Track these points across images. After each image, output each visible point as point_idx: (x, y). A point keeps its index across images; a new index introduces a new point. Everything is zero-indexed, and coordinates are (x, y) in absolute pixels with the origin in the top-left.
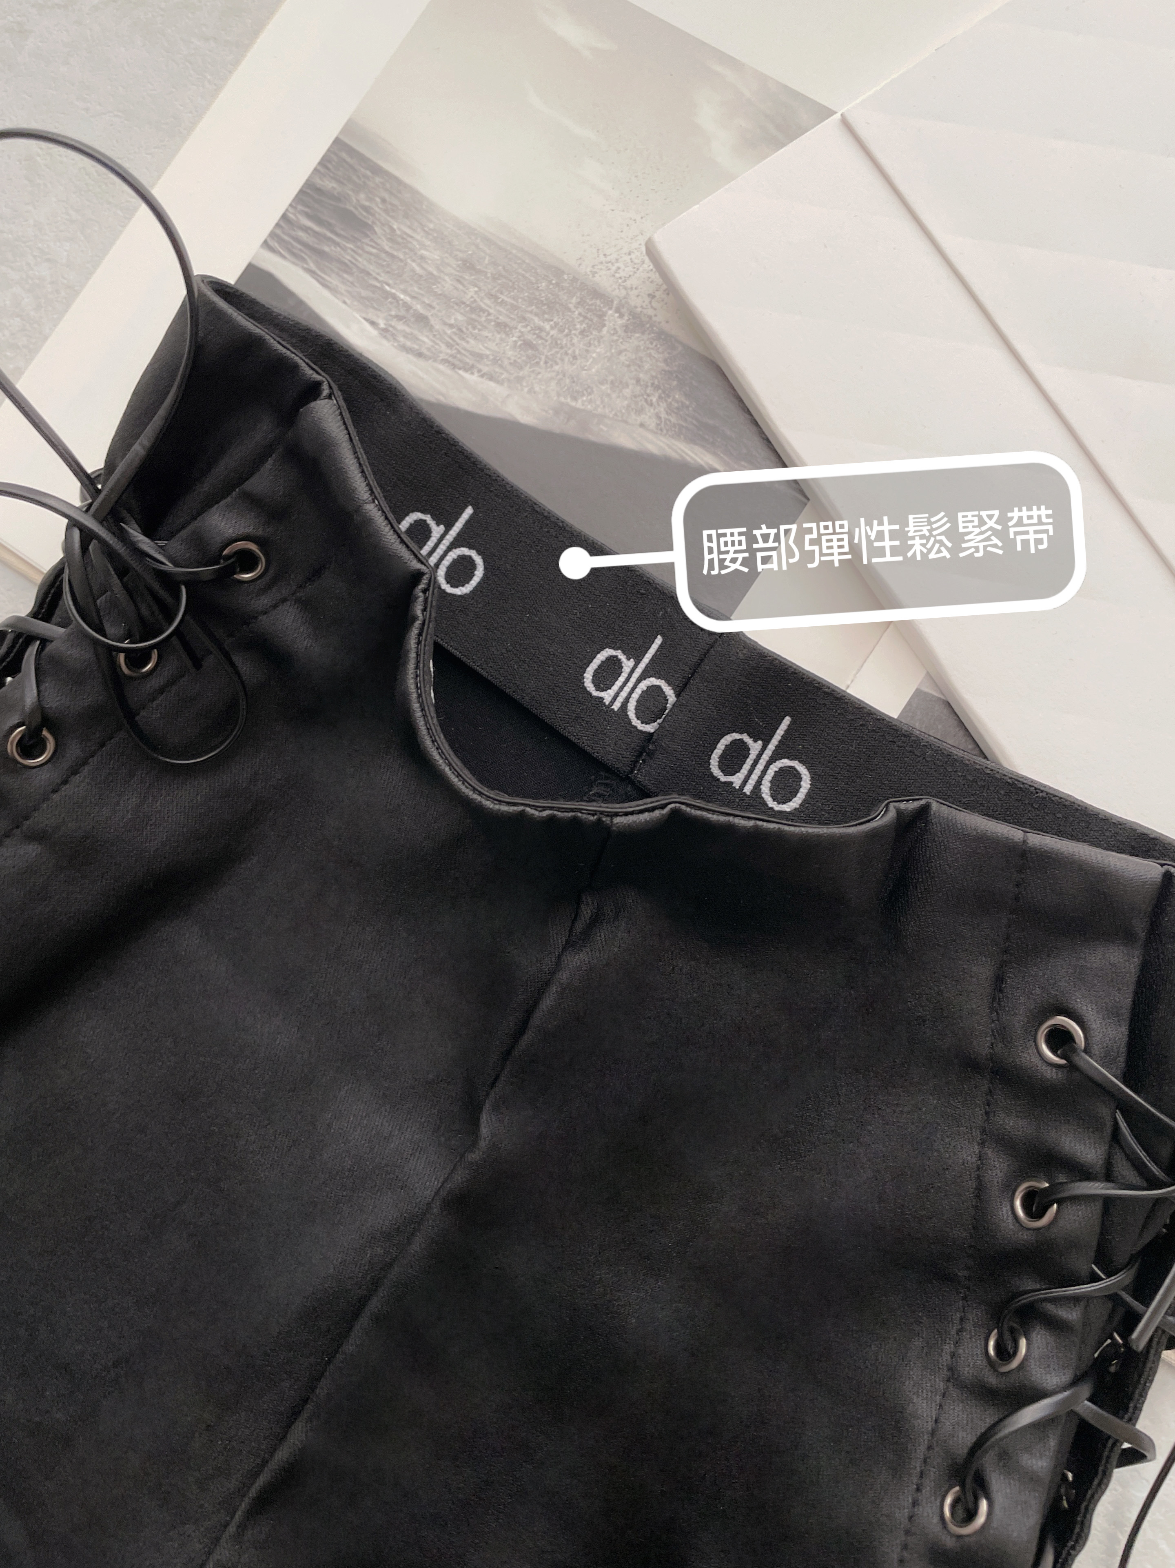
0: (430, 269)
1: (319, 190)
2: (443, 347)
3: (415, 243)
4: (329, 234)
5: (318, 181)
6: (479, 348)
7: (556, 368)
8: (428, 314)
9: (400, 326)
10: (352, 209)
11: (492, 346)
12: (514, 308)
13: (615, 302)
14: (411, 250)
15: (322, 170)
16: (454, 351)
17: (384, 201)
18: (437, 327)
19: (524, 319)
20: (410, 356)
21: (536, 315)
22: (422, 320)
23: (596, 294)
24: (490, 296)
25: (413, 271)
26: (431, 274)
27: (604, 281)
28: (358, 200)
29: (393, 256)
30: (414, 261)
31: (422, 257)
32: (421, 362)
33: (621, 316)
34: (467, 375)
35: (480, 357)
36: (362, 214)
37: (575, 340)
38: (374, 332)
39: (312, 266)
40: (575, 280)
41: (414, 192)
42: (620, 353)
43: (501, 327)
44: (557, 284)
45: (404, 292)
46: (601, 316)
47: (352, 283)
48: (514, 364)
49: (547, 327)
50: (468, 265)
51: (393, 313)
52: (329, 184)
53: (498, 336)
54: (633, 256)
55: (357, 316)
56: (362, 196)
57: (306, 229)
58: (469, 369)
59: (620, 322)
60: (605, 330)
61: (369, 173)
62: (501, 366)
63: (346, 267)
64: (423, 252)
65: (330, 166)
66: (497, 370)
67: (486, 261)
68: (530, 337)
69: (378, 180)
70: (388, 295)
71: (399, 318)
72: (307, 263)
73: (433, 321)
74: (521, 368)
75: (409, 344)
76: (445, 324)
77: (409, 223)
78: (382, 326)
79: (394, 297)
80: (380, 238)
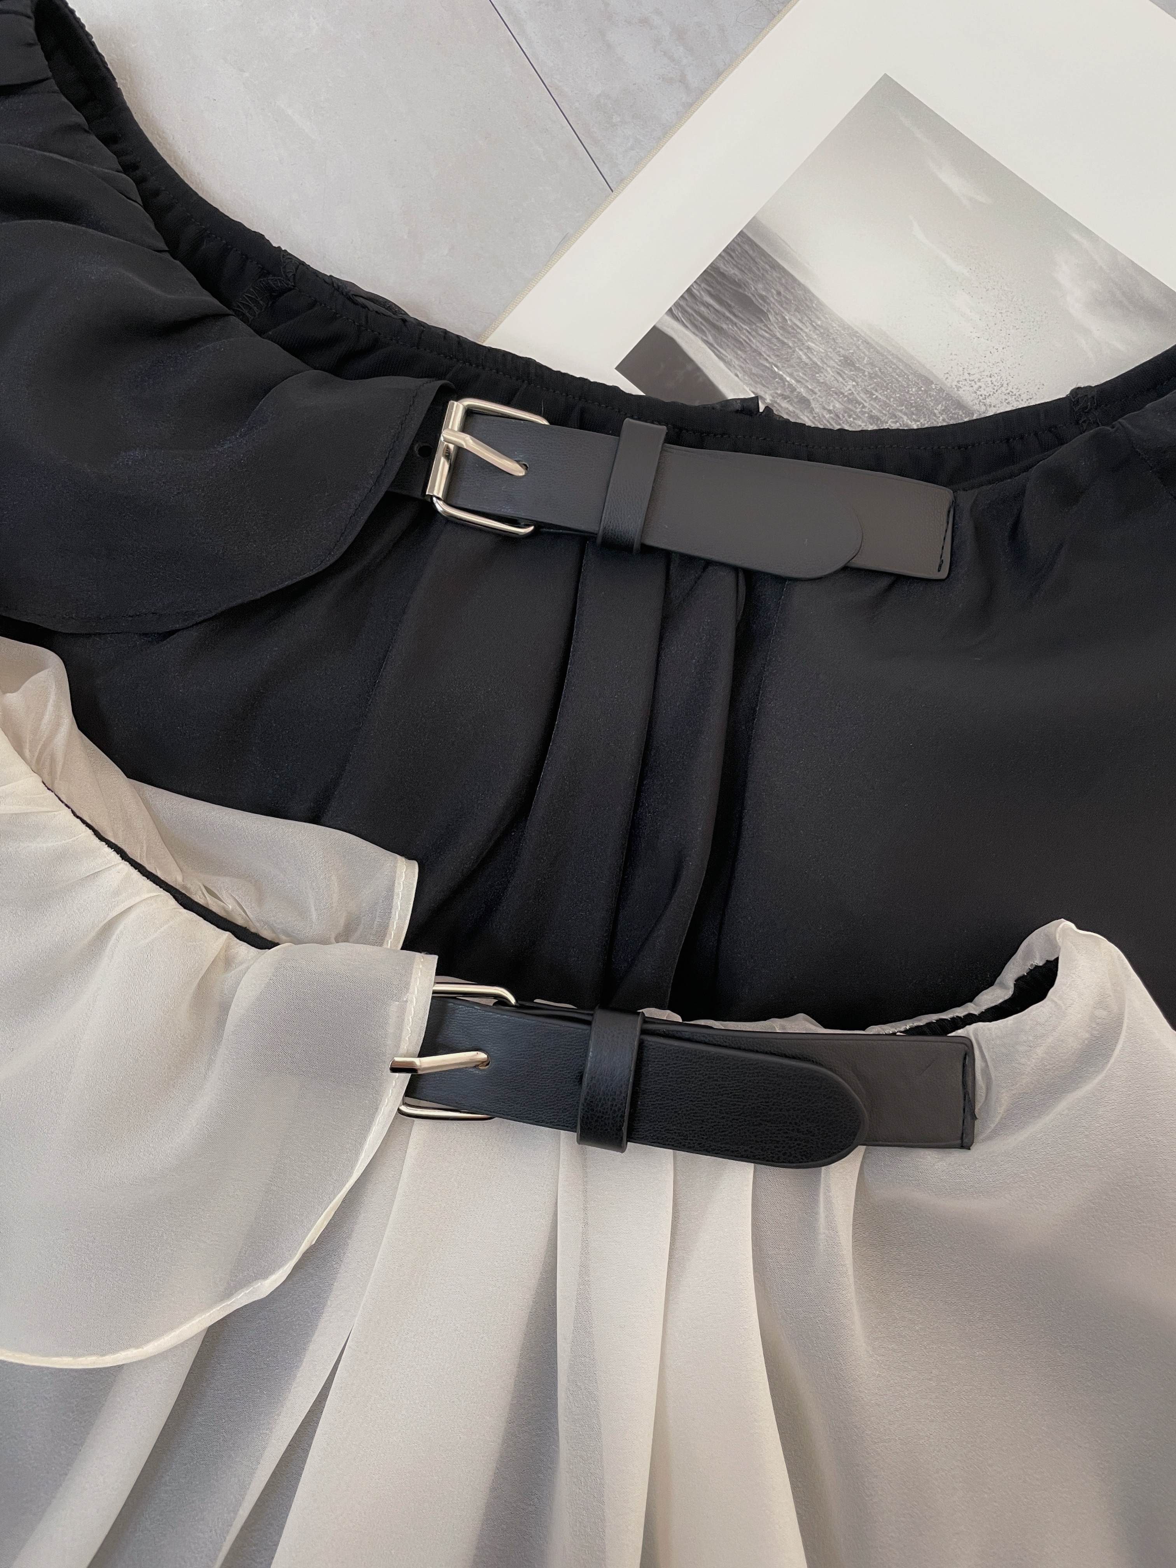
3: (804, 335)
4: (728, 314)
10: (750, 295)
14: (799, 340)
15: (727, 257)
26: (816, 364)
28: (756, 289)
30: (801, 350)
50: (848, 362)
52: (731, 271)
54: (993, 379)
65: (732, 254)
69: (775, 274)
72: (706, 336)
80: (773, 325)
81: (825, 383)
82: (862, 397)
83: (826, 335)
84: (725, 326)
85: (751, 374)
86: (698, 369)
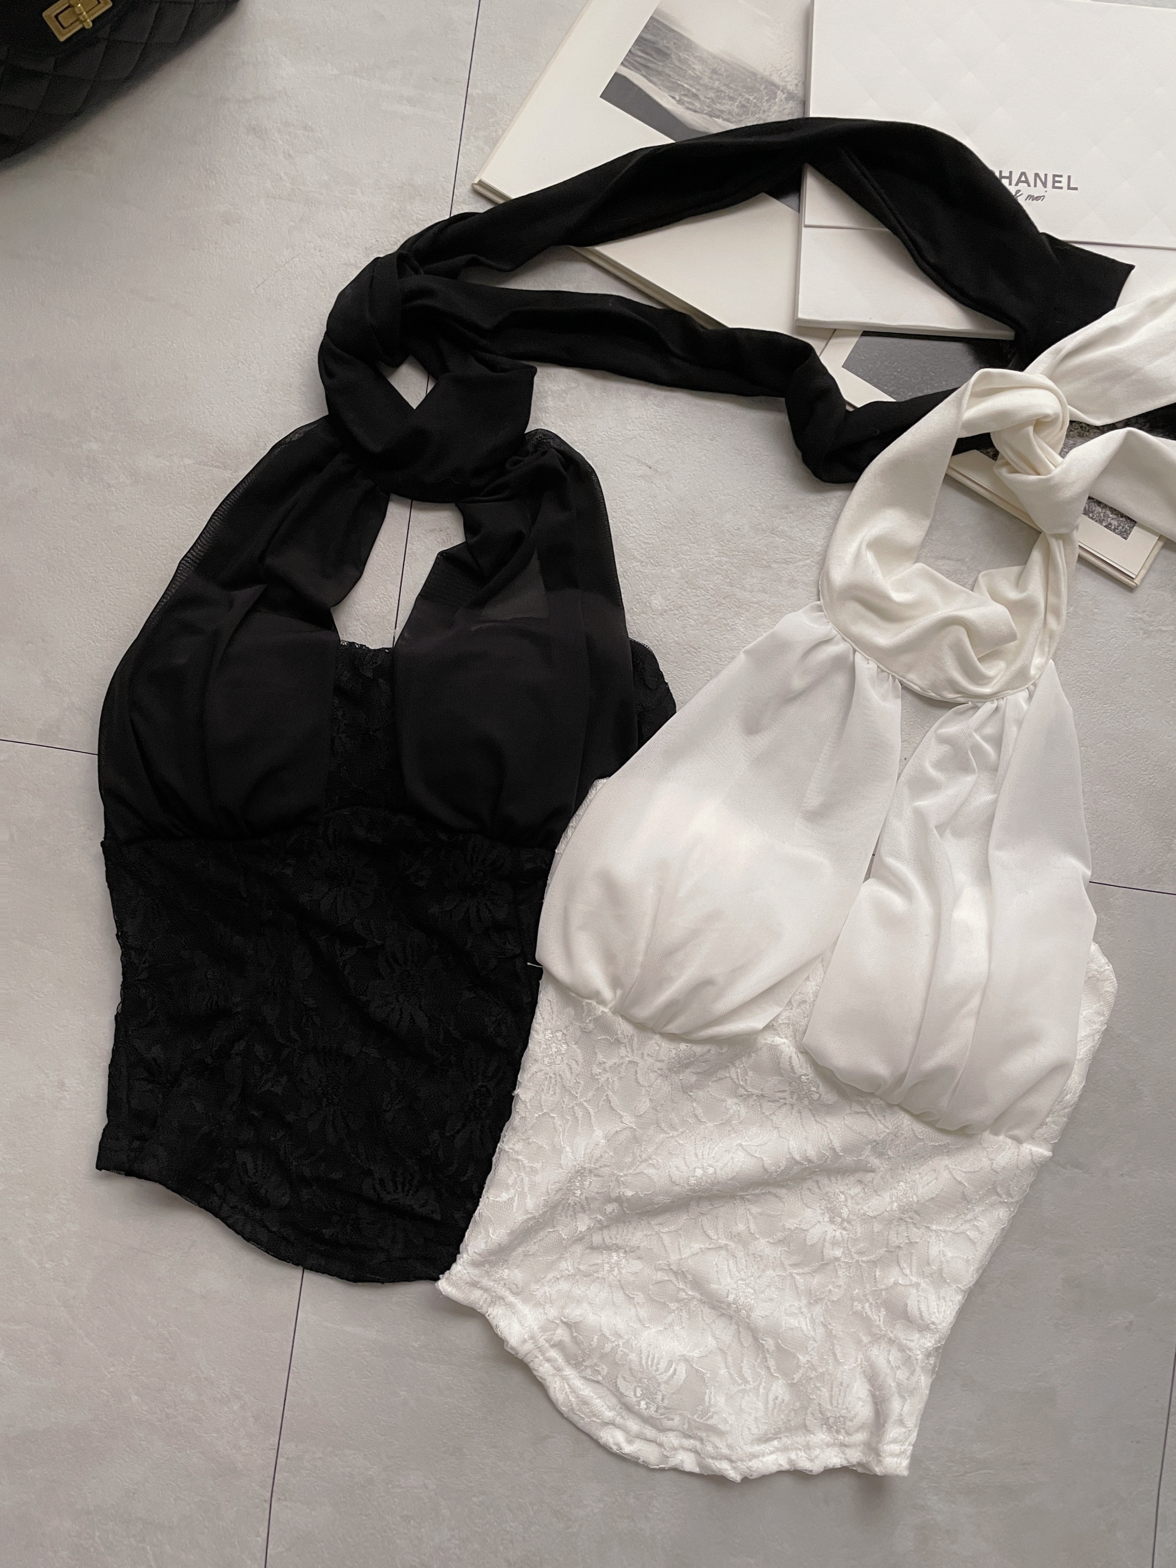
0: (698, 73)
1: (645, 40)
2: (706, 108)
4: (651, 59)
5: (646, 36)
6: (722, 108)
7: (757, 116)
8: (698, 93)
9: (686, 99)
11: (727, 107)
12: (736, 90)
13: (781, 88)
14: (689, 65)
16: (710, 109)
17: (675, 43)
18: (703, 99)
19: (740, 95)
20: (693, 113)
21: (747, 93)
22: (695, 96)
23: (773, 84)
24: (725, 85)
25: (690, 74)
27: (775, 79)
29: (681, 68)
31: (694, 68)
32: (696, 114)
33: (784, 94)
34: (716, 120)
35: (722, 111)
36: (664, 49)
37: (764, 104)
38: (674, 102)
39: (644, 73)
40: (762, 78)
41: (688, 39)
42: (784, 109)
43: (732, 99)
44: (755, 80)
45: (687, 83)
46: (775, 94)
47: (663, 81)
48: (738, 114)
49: (751, 98)
50: (714, 71)
51: (683, 93)
52: (649, 37)
53: (730, 103)
54: (788, 68)
55: (666, 95)
56: (665, 42)
57: (640, 57)
58: (718, 117)
59: (784, 96)
60: (777, 100)
61: (667, 32)
62: (732, 116)
63: (660, 73)
64: (694, 66)
66: (730, 117)
67: (723, 70)
68: (744, 102)
70: (680, 85)
71: (685, 95)
73: (700, 97)
74: (741, 116)
75: (690, 106)
76: (706, 97)
77: (686, 53)
78: (678, 99)
79: (682, 86)
81: (704, 85)
82: (723, 88)
83: (702, 60)
84: (650, 65)
85: (667, 87)
86: (640, 89)
